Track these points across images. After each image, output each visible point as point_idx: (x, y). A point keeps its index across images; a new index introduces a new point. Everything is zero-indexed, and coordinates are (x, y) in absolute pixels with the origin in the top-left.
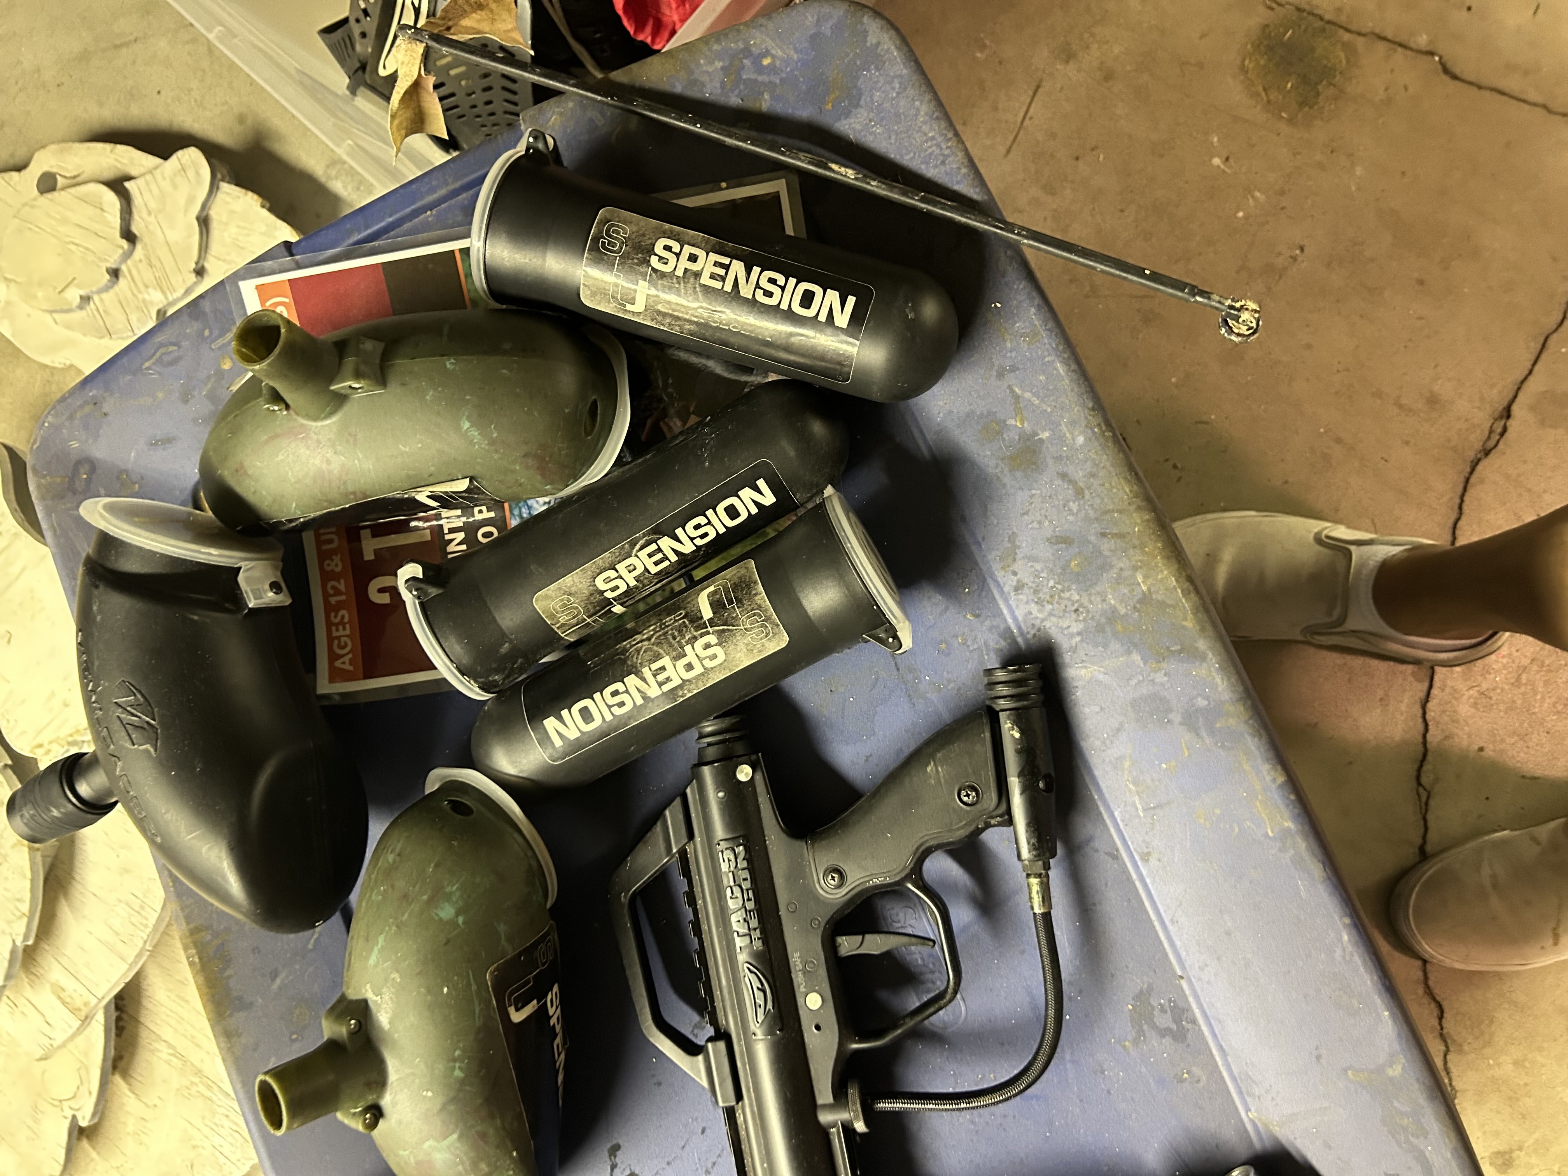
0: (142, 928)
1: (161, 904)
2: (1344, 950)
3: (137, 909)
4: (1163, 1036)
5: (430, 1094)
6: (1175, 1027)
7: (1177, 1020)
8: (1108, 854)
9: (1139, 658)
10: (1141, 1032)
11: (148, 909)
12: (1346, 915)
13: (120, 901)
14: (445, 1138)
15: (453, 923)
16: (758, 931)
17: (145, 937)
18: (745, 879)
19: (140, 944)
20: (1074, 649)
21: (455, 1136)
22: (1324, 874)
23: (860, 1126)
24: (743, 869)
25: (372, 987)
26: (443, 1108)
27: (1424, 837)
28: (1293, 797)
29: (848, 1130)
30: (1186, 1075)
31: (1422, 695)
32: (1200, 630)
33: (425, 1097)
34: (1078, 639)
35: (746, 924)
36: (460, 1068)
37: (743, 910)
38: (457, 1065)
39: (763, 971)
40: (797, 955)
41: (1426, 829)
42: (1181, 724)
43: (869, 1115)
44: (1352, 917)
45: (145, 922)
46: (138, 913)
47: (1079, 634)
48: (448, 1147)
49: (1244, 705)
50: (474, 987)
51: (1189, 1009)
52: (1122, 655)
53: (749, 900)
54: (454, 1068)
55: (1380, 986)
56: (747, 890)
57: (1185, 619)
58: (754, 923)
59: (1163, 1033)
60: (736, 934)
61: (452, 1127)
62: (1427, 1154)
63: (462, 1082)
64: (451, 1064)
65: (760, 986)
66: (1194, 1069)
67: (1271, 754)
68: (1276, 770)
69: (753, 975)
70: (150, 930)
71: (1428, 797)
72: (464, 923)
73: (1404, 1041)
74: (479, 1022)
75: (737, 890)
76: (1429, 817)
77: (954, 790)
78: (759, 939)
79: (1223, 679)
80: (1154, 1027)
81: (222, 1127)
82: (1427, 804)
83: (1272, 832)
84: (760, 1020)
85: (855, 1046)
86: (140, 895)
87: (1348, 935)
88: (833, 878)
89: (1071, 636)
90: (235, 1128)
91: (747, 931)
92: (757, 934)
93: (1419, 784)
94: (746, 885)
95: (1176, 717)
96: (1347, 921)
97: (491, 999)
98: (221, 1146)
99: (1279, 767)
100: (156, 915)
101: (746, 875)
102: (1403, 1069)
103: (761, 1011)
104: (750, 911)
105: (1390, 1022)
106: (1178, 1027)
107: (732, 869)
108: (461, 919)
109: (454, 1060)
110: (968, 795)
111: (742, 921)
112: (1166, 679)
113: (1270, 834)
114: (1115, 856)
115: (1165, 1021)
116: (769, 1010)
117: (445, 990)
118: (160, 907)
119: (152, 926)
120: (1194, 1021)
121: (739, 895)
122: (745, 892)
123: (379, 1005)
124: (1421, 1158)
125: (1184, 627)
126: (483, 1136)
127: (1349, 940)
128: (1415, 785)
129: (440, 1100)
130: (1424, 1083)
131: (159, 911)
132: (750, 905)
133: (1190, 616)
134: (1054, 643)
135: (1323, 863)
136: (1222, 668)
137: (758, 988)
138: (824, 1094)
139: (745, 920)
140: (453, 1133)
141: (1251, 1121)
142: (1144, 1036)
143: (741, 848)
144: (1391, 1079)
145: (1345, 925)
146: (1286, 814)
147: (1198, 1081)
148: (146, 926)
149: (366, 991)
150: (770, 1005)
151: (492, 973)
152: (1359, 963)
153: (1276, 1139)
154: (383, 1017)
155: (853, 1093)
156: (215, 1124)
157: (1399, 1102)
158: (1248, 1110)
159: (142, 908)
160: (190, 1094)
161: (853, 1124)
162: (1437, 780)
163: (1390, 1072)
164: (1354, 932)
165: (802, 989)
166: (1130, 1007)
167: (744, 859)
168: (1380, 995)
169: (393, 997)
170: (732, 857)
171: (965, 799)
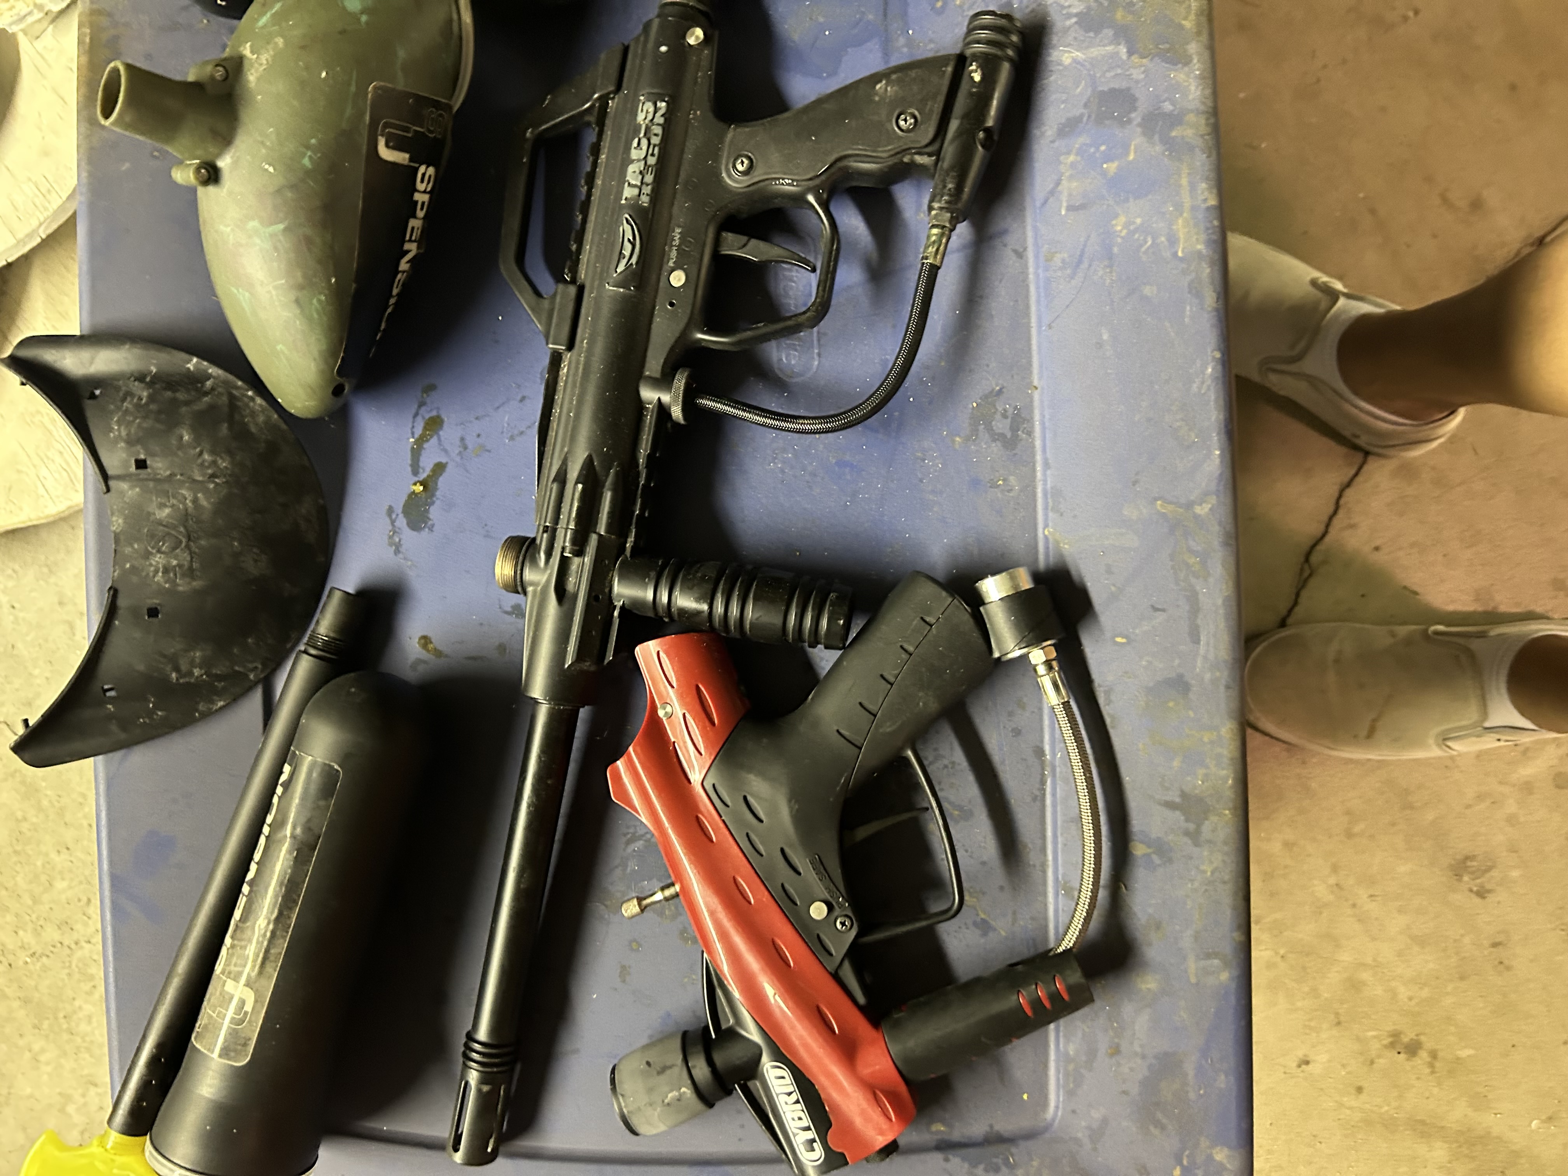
0: (42, 210)
1: (70, 192)
2: (1203, 383)
3: (43, 191)
4: (994, 440)
5: (271, 169)
6: (1009, 435)
7: (1014, 429)
8: (1015, 252)
9: (1125, 50)
10: (975, 431)
11: (54, 194)
12: (1219, 350)
13: (30, 179)
14: (272, 224)
15: (355, 17)
16: (650, 187)
17: (42, 219)
18: (656, 135)
19: (35, 223)
20: (1067, 30)
21: (281, 226)
22: (1215, 305)
23: (677, 412)
24: (658, 125)
25: (251, 46)
26: (279, 191)
27: (1290, 611)
28: (1216, 223)
29: (662, 410)
30: (1001, 482)
31: (1346, 480)
32: (1196, 33)
33: (267, 170)
34: (1074, 20)
35: (640, 177)
36: (310, 157)
37: (643, 162)
38: (309, 153)
39: (640, 226)
40: (678, 230)
41: (1296, 603)
42: (1139, 125)
43: (689, 405)
44: (1223, 354)
45: (47, 204)
46: (44, 196)
47: (1076, 15)
48: (272, 236)
49: (1207, 119)
50: (353, 89)
51: (1030, 420)
52: (1110, 44)
53: (653, 155)
54: (304, 155)
55: (1222, 426)
56: (655, 146)
57: (1185, 19)
58: (649, 178)
59: (997, 437)
60: (626, 184)
61: (281, 215)
62: (1200, 597)
63: (307, 172)
64: (303, 149)
65: (631, 238)
66: (1012, 478)
67: (1212, 175)
68: (1211, 193)
69: (629, 227)
70: (49, 214)
71: (1310, 575)
72: (367, 23)
73: (1222, 483)
74: (344, 125)
75: (644, 142)
76: (1304, 594)
77: (895, 110)
78: (647, 195)
79: (1197, 87)
80: (989, 429)
81: (53, 461)
82: (1306, 581)
83: (1183, 252)
84: (619, 270)
85: (700, 336)
86: (51, 179)
87: (1213, 369)
88: (742, 163)
89: (1069, 16)
90: (65, 466)
91: (639, 184)
92: (647, 190)
93: (1307, 559)
94: (655, 140)
95: (1137, 117)
96: (1218, 355)
97: (364, 113)
98: (45, 478)
99: (1215, 191)
100: (60, 202)
101: (658, 130)
102: (1211, 509)
103: (623, 262)
104: (649, 166)
105: (1217, 461)
106: (1012, 435)
107: (647, 121)
108: (364, 18)
109: (308, 147)
110: (906, 120)
111: (638, 172)
112: (1142, 76)
113: (1180, 254)
114: (1020, 255)
115: (1001, 426)
116: (632, 264)
117: (324, 74)
118: (67, 195)
119: (51, 211)
120: (1030, 433)
121: (645, 147)
122: (651, 147)
123: (252, 65)
124: (1193, 599)
125: (1181, 27)
126: (308, 241)
127: (1211, 375)
128: (1302, 559)
129: (280, 181)
130: (1224, 528)
131: (64, 199)
132: (652, 161)
133: (1192, 17)
134: (1048, 21)
135: (1218, 294)
136: (1202, 77)
137: (629, 240)
138: (654, 365)
139: (641, 172)
140: (281, 222)
141: (1046, 538)
142: (977, 435)
143: (664, 104)
144: (1196, 517)
145: (1214, 357)
146: (1203, 237)
147: (1010, 491)
148: (46, 209)
149: (245, 48)
150: (634, 260)
151: (375, 88)
152: (1213, 397)
153: (1061, 556)
154: (252, 77)
155: (680, 382)
156: (48, 458)
157: (1195, 541)
158: (1046, 526)
159: (49, 191)
160: (33, 422)
161: (670, 408)
162: (1325, 562)
163: (1198, 510)
164: (1219, 367)
165: (671, 264)
166: (975, 405)
167: (662, 116)
168: (1218, 434)
169: (270, 59)
170: (651, 110)
171: (902, 123)
